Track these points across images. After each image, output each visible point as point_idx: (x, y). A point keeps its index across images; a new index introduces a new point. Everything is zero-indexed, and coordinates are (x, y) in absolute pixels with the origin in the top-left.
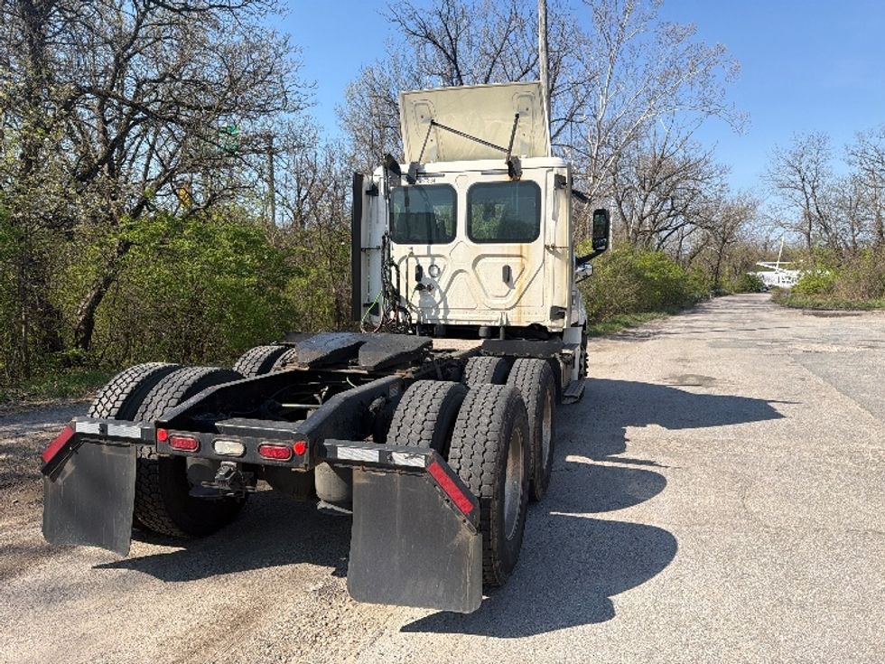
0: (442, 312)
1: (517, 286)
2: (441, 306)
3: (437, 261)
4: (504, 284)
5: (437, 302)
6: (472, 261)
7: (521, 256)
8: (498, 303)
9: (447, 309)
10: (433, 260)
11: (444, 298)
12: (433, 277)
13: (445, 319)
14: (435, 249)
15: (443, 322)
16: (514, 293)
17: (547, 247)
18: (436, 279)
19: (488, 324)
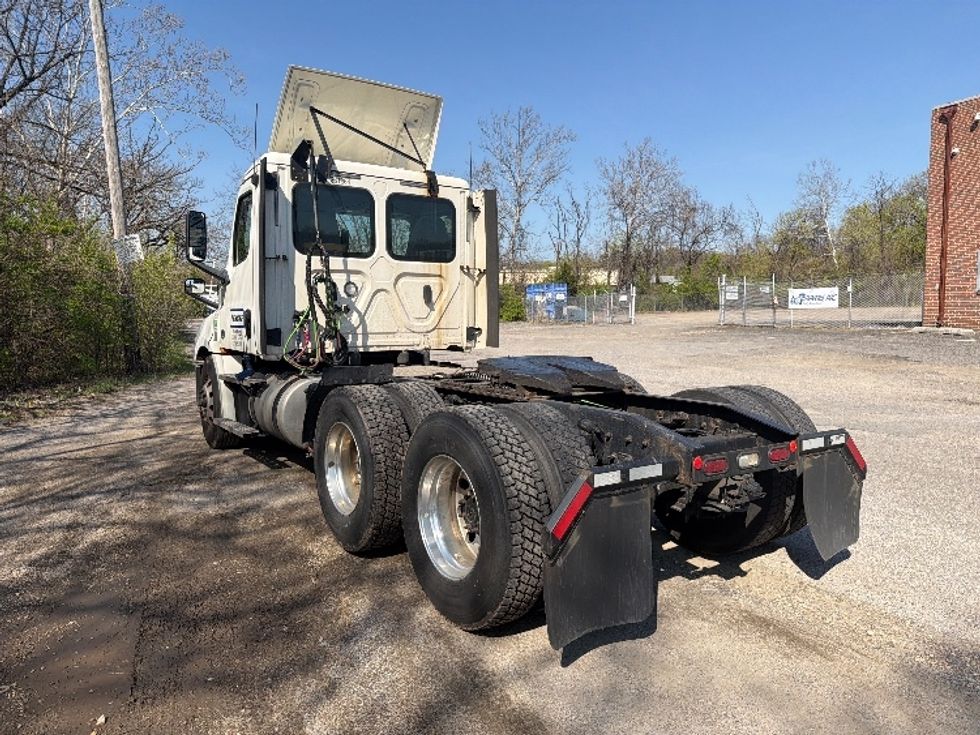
0: (360, 337)
1: (437, 307)
2: (360, 331)
3: (353, 278)
4: (425, 305)
5: (356, 325)
6: (393, 280)
7: (440, 276)
8: (419, 325)
9: (365, 334)
10: (349, 277)
11: (362, 321)
12: (349, 295)
13: (364, 346)
14: (353, 263)
15: (361, 350)
16: (434, 315)
17: (462, 268)
18: (353, 300)
19: (410, 349)
